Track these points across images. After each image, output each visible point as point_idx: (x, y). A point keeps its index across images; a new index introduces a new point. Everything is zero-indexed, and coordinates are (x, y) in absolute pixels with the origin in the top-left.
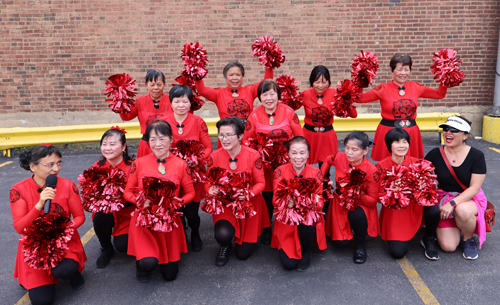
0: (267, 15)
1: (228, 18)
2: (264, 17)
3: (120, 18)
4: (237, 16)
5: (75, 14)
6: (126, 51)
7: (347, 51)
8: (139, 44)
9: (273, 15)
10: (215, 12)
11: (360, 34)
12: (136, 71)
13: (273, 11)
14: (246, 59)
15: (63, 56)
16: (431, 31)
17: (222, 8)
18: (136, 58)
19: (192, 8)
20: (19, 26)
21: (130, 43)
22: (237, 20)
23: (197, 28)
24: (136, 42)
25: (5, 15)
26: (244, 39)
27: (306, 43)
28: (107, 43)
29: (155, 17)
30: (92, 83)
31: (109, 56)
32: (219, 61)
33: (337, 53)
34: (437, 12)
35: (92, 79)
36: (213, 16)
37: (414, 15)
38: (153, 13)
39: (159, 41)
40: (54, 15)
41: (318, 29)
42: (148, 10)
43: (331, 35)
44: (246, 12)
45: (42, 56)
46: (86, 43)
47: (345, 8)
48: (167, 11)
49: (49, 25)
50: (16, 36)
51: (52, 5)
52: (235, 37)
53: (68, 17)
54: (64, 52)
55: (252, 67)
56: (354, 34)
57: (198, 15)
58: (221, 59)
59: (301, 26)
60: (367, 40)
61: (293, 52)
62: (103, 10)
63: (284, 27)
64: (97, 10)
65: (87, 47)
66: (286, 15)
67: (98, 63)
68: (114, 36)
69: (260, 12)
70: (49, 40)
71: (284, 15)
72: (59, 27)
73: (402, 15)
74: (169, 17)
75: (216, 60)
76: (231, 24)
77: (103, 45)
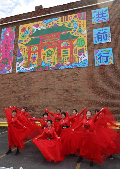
0: (72, 95)
1: (62, 96)
2: (71, 96)
3: (38, 96)
4: (64, 96)
5: (29, 95)
6: (39, 104)
7: (93, 105)
8: (42, 102)
9: (73, 95)
10: (60, 95)
11: (96, 100)
12: (40, 109)
13: (73, 94)
14: (67, 106)
15: (25, 105)
16: (117, 99)
17: (61, 94)
18: (41, 106)
19: (54, 94)
20: (18, 98)
21: (40, 102)
22: (65, 97)
23: (55, 99)
24: (41, 102)
25: (15, 96)
26: (66, 101)
27: (82, 102)
28: (35, 102)
29: (46, 96)
30: (30, 112)
31: (35, 105)
32: (60, 107)
33: (91, 105)
34: (118, 94)
35: (31, 111)
36: (59, 96)
37: (111, 95)
38: (46, 95)
39: (46, 102)
40: (25, 96)
41: (85, 99)
42: (44, 94)
43: (89, 100)
44: (67, 95)
45: (21, 105)
46: (30, 102)
47: (92, 93)
48: (49, 95)
49: (24, 98)
50: (17, 100)
51: (25, 94)
52: (64, 101)
53: (28, 96)
54: (26, 104)
55: (68, 109)
56: (95, 100)
57: (55, 95)
58: (61, 106)
59: (80, 98)
60: (99, 102)
61: (79, 105)
62: (35, 94)
63: (76, 98)
64: (34, 94)
65: (31, 103)
66: (77, 95)
67: (32, 107)
68: (36, 100)
69: (70, 95)
70: (23, 101)
71: (76, 95)
72: (26, 98)
73: (108, 95)
74: (49, 96)
75: (59, 107)
76: (63, 98)
77: (34, 103)
